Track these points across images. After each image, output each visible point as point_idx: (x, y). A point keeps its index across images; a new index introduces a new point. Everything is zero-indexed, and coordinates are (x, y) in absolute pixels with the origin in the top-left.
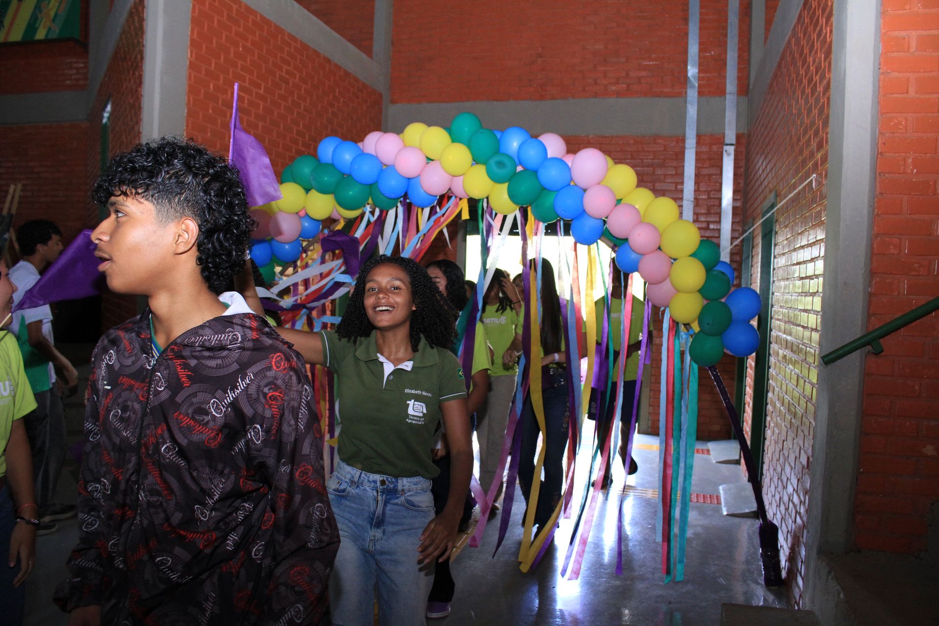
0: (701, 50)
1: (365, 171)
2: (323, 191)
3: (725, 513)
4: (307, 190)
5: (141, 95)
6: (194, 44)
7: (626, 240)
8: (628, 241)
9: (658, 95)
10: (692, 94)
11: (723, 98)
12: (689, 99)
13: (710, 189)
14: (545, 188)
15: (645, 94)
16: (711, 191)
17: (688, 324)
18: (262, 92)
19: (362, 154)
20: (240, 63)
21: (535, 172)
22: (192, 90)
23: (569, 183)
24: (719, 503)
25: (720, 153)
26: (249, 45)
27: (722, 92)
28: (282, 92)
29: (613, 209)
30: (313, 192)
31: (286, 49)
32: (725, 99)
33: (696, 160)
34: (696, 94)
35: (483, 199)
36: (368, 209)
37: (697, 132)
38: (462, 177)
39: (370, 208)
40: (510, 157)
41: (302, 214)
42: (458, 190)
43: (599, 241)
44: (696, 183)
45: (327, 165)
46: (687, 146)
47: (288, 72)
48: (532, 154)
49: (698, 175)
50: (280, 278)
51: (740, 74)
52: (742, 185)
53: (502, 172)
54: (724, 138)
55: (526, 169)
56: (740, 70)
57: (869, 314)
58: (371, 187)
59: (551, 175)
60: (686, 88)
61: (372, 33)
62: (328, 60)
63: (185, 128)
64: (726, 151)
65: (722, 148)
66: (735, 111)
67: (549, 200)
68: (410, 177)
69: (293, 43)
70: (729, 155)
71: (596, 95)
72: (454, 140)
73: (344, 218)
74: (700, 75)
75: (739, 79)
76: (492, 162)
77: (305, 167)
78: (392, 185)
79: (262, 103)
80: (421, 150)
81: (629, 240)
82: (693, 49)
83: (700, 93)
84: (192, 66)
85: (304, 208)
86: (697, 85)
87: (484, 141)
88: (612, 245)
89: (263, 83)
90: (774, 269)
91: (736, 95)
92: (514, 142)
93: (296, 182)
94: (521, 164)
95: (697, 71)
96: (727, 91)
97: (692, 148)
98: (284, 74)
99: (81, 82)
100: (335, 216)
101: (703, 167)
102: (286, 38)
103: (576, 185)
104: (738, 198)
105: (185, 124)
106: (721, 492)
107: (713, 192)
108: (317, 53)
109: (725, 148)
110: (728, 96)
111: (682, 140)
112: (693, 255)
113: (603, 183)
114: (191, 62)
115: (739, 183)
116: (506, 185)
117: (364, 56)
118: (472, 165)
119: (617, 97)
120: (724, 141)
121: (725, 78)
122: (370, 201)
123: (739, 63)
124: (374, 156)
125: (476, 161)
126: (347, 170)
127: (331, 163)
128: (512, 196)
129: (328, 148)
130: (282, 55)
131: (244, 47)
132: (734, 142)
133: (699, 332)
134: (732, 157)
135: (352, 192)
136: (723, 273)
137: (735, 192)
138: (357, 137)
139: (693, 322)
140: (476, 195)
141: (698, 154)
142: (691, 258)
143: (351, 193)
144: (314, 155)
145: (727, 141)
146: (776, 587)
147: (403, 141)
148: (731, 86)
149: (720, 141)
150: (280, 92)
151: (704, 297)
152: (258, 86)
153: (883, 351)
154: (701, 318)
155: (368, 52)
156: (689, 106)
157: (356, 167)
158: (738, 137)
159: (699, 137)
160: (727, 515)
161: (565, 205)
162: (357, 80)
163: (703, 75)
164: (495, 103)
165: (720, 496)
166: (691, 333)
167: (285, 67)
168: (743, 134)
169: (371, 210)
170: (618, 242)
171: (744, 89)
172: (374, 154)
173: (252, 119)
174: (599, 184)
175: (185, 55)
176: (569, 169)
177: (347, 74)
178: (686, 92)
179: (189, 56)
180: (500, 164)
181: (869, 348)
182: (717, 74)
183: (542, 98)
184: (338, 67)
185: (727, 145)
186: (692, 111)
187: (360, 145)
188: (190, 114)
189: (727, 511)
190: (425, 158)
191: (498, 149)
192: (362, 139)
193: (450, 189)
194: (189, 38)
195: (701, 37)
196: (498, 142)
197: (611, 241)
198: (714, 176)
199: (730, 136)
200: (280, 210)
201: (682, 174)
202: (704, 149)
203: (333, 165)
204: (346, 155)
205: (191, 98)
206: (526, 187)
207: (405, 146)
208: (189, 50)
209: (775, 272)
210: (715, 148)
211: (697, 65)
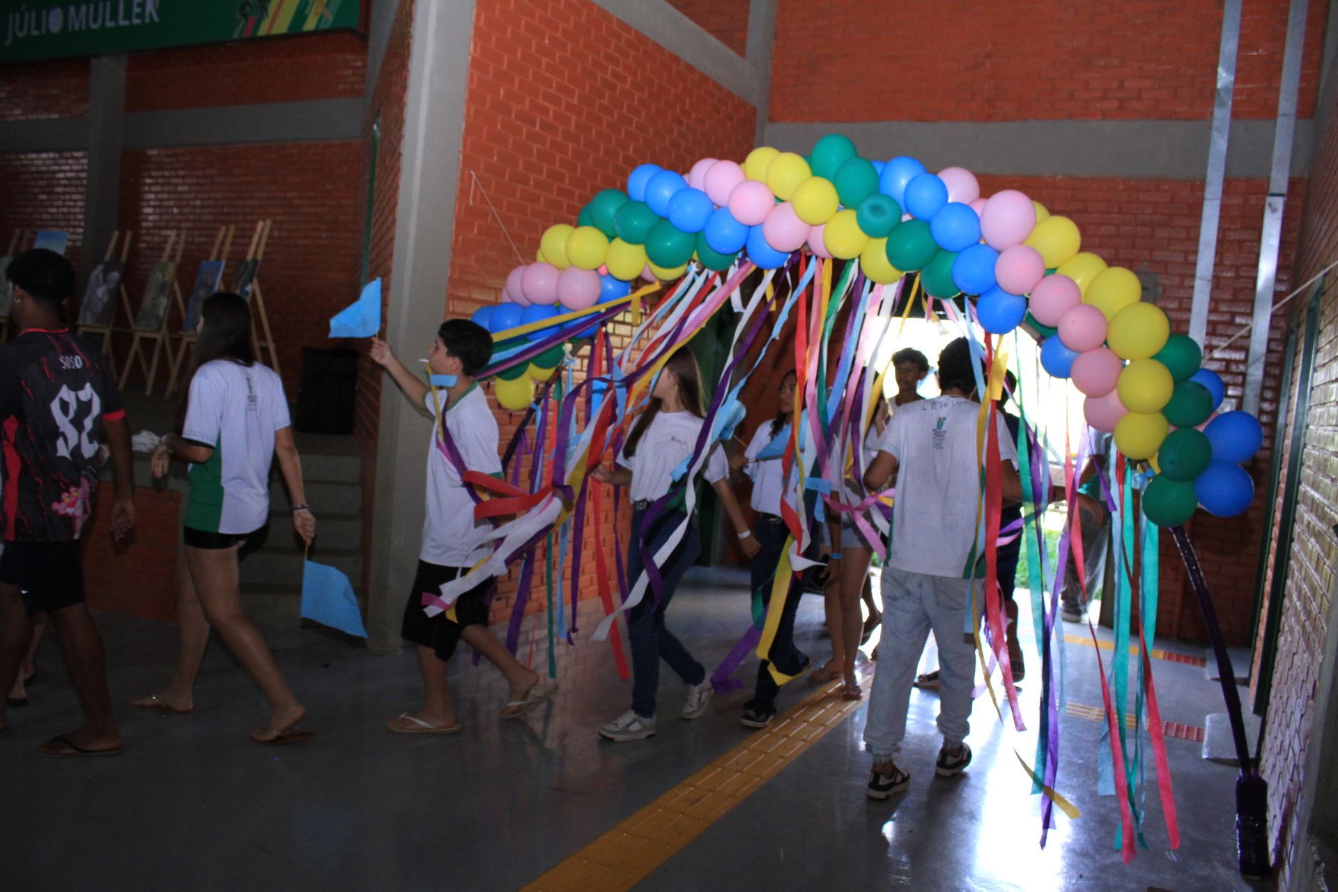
0: (1241, 47)
1: (689, 214)
2: (631, 240)
3: (1205, 756)
4: (611, 238)
5: (405, 104)
6: (479, 33)
7: (1055, 329)
8: (1057, 333)
9: (1168, 117)
10: (1222, 115)
11: (1272, 122)
12: (1216, 123)
13: (1239, 263)
14: (942, 249)
15: (1147, 115)
16: (1241, 266)
17: (1145, 460)
18: (575, 101)
19: (688, 188)
20: (544, 60)
21: (928, 223)
22: (474, 97)
23: (978, 241)
24: (1200, 739)
25: (1260, 207)
26: (559, 35)
27: (1271, 112)
28: (606, 102)
29: (1039, 281)
30: (618, 242)
31: (614, 41)
32: (1276, 122)
33: (1221, 217)
34: (1228, 115)
35: (853, 260)
36: (694, 268)
37: (1226, 174)
38: (823, 226)
39: (697, 267)
40: (892, 200)
41: (603, 271)
42: (817, 247)
43: (1018, 328)
44: (1217, 253)
45: (638, 202)
46: (1207, 195)
47: (614, 74)
48: (925, 197)
49: (1221, 242)
50: (570, 360)
51: (1304, 85)
52: (1293, 257)
53: (878, 221)
54: (1268, 184)
55: (915, 219)
56: (1303, 78)
58: (697, 236)
59: (951, 229)
60: (1212, 106)
61: (746, 21)
62: (676, 59)
63: (461, 148)
64: (1270, 205)
65: (1264, 200)
66: (1290, 143)
67: (945, 267)
68: (751, 224)
69: (624, 35)
70: (1274, 210)
71: (1071, 116)
72: (816, 172)
73: (660, 280)
74: (1236, 87)
75: (1302, 92)
76: (865, 207)
77: (609, 206)
78: (724, 235)
79: (574, 118)
80: (767, 185)
81: (1060, 329)
82: (1229, 46)
83: (1235, 115)
84: (476, 64)
85: (604, 263)
86: (1230, 103)
87: (857, 175)
88: (1037, 336)
89: (576, 89)
90: (1312, 389)
91: (1293, 117)
92: (901, 177)
93: (594, 225)
94: (908, 212)
95: (1232, 78)
96: (1280, 112)
97: (1215, 199)
98: (609, 77)
99: (357, 87)
100: (648, 276)
101: (1230, 229)
102: (615, 27)
103: (987, 245)
104: (1285, 278)
105: (461, 144)
106: (1208, 723)
107: (1244, 269)
108: (658, 47)
109: (1269, 200)
110: (1280, 120)
111: (1199, 187)
112: (1157, 357)
113: (1028, 243)
114: (474, 59)
115: (1289, 255)
116: (884, 241)
117: (730, 52)
118: (838, 211)
119: (1103, 119)
120: (1268, 189)
121: (1277, 90)
122: (695, 256)
123: (1303, 67)
124: (700, 191)
125: (844, 204)
126: (664, 213)
127: (643, 200)
128: (891, 257)
129: (642, 180)
130: (608, 50)
131: (551, 38)
132: (1284, 191)
133: (1160, 474)
134: (1279, 214)
135: (670, 243)
136: (1202, 387)
137: (1280, 268)
138: (681, 165)
139: (1152, 457)
140: (842, 254)
141: (1223, 208)
142: (1152, 361)
143: (668, 244)
144: (624, 189)
145: (1273, 189)
147: (745, 173)
148: (1287, 103)
149: (1261, 190)
150: (602, 101)
151: (1171, 423)
152: (570, 93)
154: (1162, 453)
155: (740, 48)
156: (1215, 134)
157: (675, 207)
158: (1292, 183)
159: (1228, 182)
160: (1207, 759)
161: (968, 273)
162: (718, 87)
163: (1241, 87)
164: (920, 124)
165: (1204, 730)
166: (1149, 474)
167: (610, 67)
168: (1300, 180)
169: (697, 270)
170: (1045, 332)
171: (1307, 108)
172: (702, 189)
173: (559, 139)
174: (1021, 243)
175: (466, 49)
176: (978, 219)
177: (704, 78)
178: (1212, 113)
179: (472, 50)
180: (876, 209)
182: (1265, 85)
183: (989, 118)
184: (690, 68)
185: (1272, 195)
186: (1220, 144)
187: (686, 177)
188: (469, 130)
189: (1209, 753)
190: (773, 199)
191: (877, 187)
192: (687, 170)
193: (806, 243)
194: (473, 26)
195: (1242, 26)
196: (879, 178)
197: (1035, 329)
198: (1248, 244)
199: (1279, 180)
200: (573, 265)
201: (1196, 240)
202: (1236, 200)
203: (645, 203)
204: (664, 190)
205: (472, 109)
206: (912, 245)
207: (746, 179)
208: (472, 43)
209: (1313, 392)
210: (1253, 200)
211: (1233, 69)
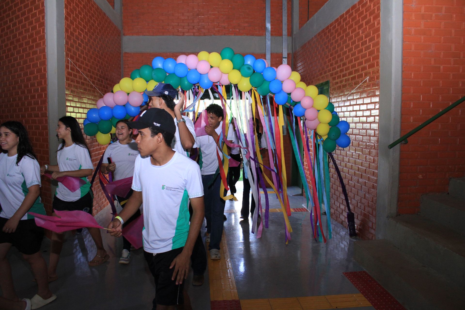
1: (181, 72)
4: (147, 81)
9: (253, 35)
10: (268, 35)
11: (281, 37)
12: (267, 37)
14: (265, 80)
15: (247, 35)
17: (321, 136)
20: (80, 16)
23: (275, 79)
27: (281, 35)
28: (93, 31)
29: (294, 90)
30: (151, 82)
31: (93, 9)
34: (270, 35)
37: (271, 52)
38: (228, 74)
45: (159, 69)
46: (267, 58)
48: (259, 66)
51: (288, 27)
54: (282, 55)
56: (288, 25)
57: (402, 129)
58: (181, 79)
59: (268, 75)
60: (265, 32)
65: (282, 59)
66: (287, 43)
70: (285, 62)
71: (225, 34)
72: (223, 58)
75: (288, 29)
76: (242, 69)
78: (193, 77)
80: (207, 62)
81: (301, 102)
82: (268, 14)
83: (272, 35)
86: (270, 31)
87: (238, 59)
91: (287, 36)
93: (141, 77)
95: (270, 25)
96: (283, 34)
97: (269, 59)
98: (93, 22)
103: (277, 79)
105: (65, 48)
109: (284, 59)
110: (283, 36)
111: (264, 55)
113: (290, 78)
114: (65, 16)
116: (249, 78)
117: (113, 9)
118: (233, 70)
119: (235, 35)
120: (282, 56)
121: (282, 28)
123: (287, 22)
127: (162, 68)
128: (251, 83)
129: (158, 63)
132: (287, 57)
139: (324, 136)
141: (271, 62)
142: (325, 110)
143: (172, 81)
144: (151, 65)
145: (284, 56)
146: (354, 237)
147: (198, 58)
148: (285, 32)
149: (280, 56)
151: (330, 126)
153: (408, 143)
154: (329, 134)
156: (267, 41)
158: (288, 54)
159: (271, 54)
161: (274, 87)
162: (113, 24)
163: (272, 27)
166: (322, 139)
167: (93, 18)
168: (290, 53)
171: (290, 33)
172: (185, 63)
174: (288, 79)
176: (276, 72)
178: (265, 34)
180: (249, 68)
181: (403, 142)
183: (200, 35)
185: (284, 58)
186: (268, 43)
187: (176, 60)
190: (210, 67)
191: (244, 63)
195: (271, 9)
199: (285, 54)
200: (135, 91)
203: (164, 69)
204: (170, 65)
206: (257, 79)
207: (199, 61)
210: (278, 59)
211: (270, 22)
